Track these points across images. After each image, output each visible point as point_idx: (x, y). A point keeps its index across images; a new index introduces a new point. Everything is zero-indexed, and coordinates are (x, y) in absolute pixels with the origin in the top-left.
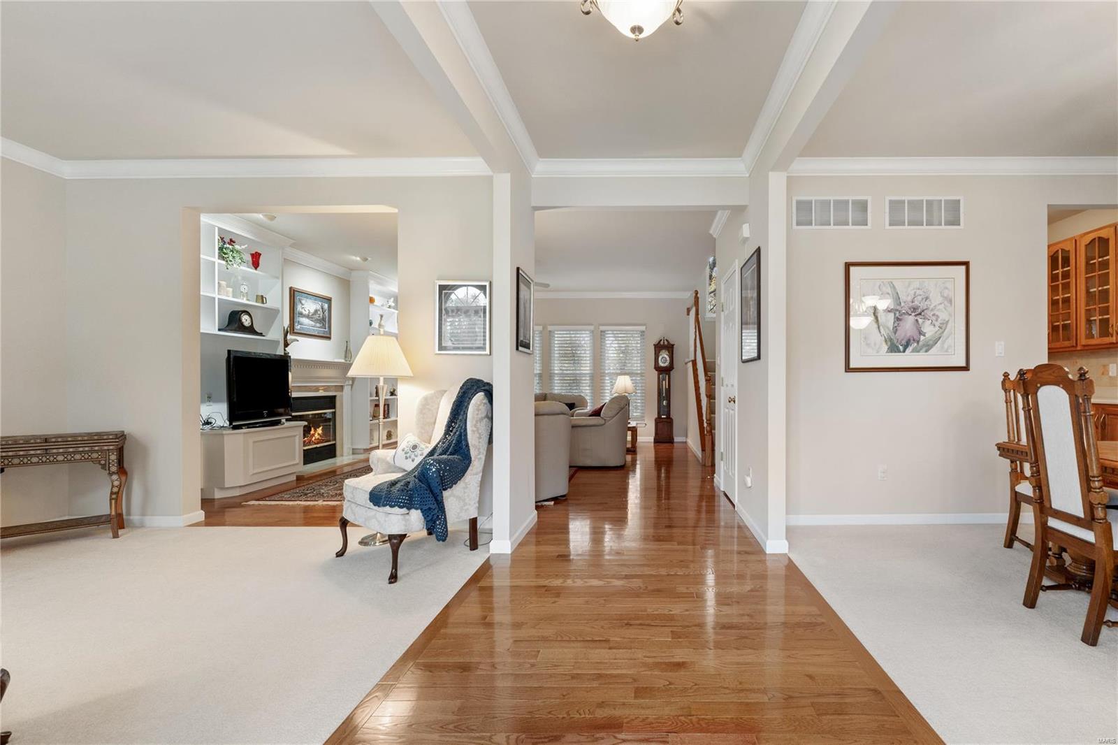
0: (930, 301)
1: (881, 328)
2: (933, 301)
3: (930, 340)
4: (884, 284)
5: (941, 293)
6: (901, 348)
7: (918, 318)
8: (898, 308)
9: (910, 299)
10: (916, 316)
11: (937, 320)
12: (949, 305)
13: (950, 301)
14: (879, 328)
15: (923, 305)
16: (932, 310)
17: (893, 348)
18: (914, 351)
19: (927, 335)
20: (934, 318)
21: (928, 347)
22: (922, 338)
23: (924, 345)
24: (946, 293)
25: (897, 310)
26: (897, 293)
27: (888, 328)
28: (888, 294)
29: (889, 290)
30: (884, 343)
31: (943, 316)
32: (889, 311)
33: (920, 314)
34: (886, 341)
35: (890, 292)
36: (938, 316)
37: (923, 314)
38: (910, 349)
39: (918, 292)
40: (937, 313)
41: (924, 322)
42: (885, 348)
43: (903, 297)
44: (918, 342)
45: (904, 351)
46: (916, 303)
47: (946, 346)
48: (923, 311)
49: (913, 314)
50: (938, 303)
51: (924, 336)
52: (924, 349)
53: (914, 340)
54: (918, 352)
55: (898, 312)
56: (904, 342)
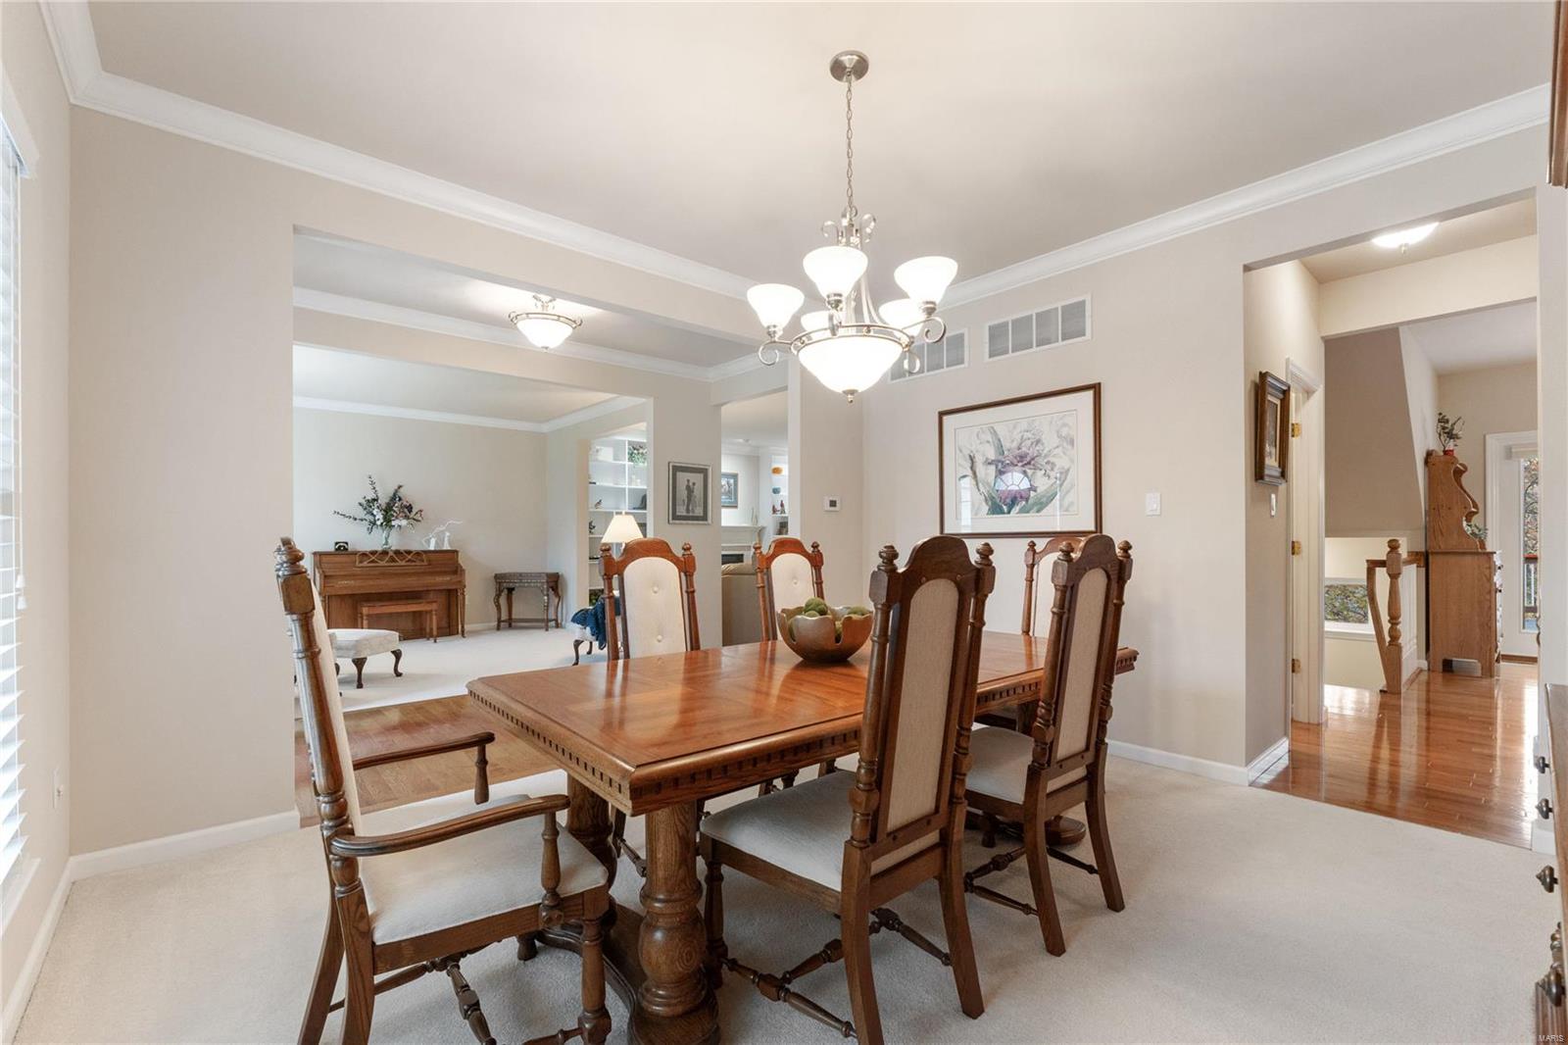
0: (1043, 444)
1: (980, 485)
2: (1046, 445)
3: (1044, 496)
4: (983, 432)
5: (1058, 432)
6: (1005, 508)
7: (1026, 469)
8: (1001, 458)
9: (1015, 445)
10: (1023, 466)
11: (1052, 469)
12: (1070, 447)
13: (1072, 442)
14: (977, 484)
15: (1032, 452)
16: (1046, 456)
17: (996, 509)
18: (1022, 511)
19: (1039, 491)
20: (1049, 467)
21: (1041, 505)
22: (1032, 494)
23: (1035, 504)
24: (1064, 432)
25: (999, 461)
26: (999, 440)
27: (988, 484)
28: (988, 442)
29: (989, 438)
30: (984, 504)
31: (1061, 462)
32: (990, 464)
33: (1029, 463)
34: (986, 500)
35: (991, 440)
36: (1053, 464)
37: (1033, 462)
38: (1017, 508)
39: (1029, 435)
40: (1052, 459)
41: (1034, 473)
42: (985, 508)
43: (1006, 445)
44: (1027, 500)
45: (1009, 512)
46: (1024, 449)
47: (1066, 502)
48: (1033, 459)
49: (1020, 464)
50: (1055, 445)
51: (1035, 491)
52: (1035, 508)
53: (1021, 497)
54: (1028, 512)
55: (1000, 464)
56: (1008, 501)
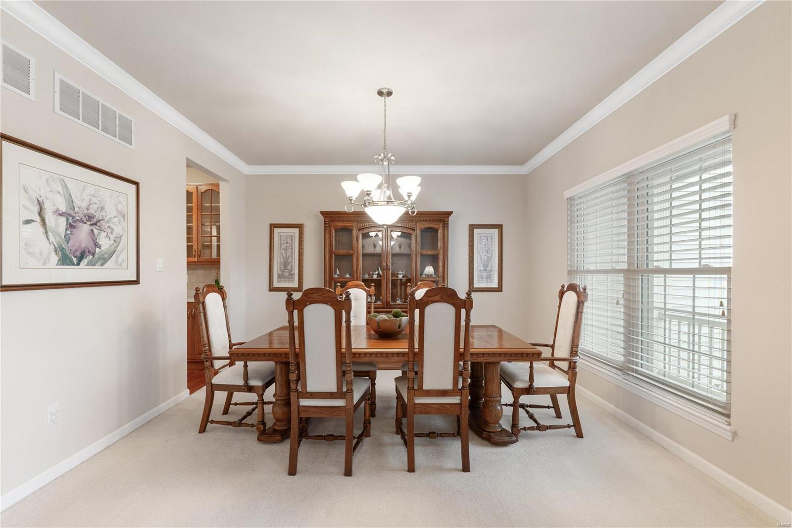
0: (106, 212)
1: (50, 234)
2: (108, 213)
3: (106, 253)
4: (53, 180)
5: (116, 206)
6: (75, 260)
7: (93, 228)
8: (71, 212)
9: (84, 205)
10: (91, 225)
11: (112, 233)
12: (123, 220)
13: (124, 216)
14: (46, 233)
15: (98, 216)
16: (108, 222)
17: (64, 260)
18: (89, 264)
19: (103, 248)
20: (109, 231)
21: (104, 260)
22: (98, 250)
23: (100, 259)
24: (120, 207)
25: (70, 215)
26: (70, 195)
27: (59, 235)
28: (59, 192)
29: (60, 189)
30: (53, 253)
31: (118, 230)
32: (60, 215)
33: (95, 224)
34: (56, 250)
35: (62, 192)
36: (113, 230)
37: (98, 224)
38: (85, 262)
39: (94, 200)
40: (112, 226)
41: (99, 233)
42: (55, 259)
43: (77, 202)
44: (93, 254)
45: (78, 264)
46: (92, 211)
47: (120, 260)
48: (99, 221)
49: (88, 223)
50: (114, 215)
51: (100, 248)
52: (100, 263)
53: (89, 252)
54: (94, 265)
55: (71, 218)
56: (78, 254)
